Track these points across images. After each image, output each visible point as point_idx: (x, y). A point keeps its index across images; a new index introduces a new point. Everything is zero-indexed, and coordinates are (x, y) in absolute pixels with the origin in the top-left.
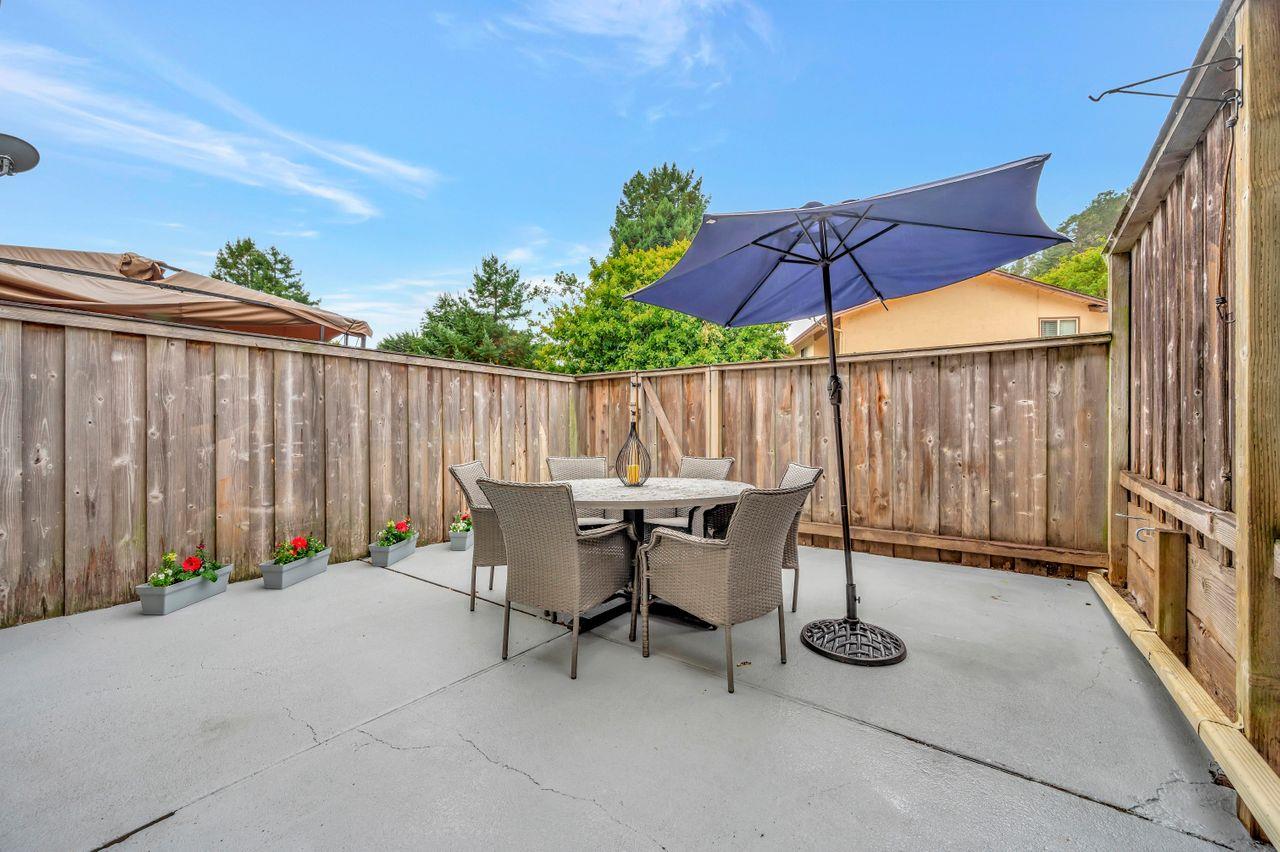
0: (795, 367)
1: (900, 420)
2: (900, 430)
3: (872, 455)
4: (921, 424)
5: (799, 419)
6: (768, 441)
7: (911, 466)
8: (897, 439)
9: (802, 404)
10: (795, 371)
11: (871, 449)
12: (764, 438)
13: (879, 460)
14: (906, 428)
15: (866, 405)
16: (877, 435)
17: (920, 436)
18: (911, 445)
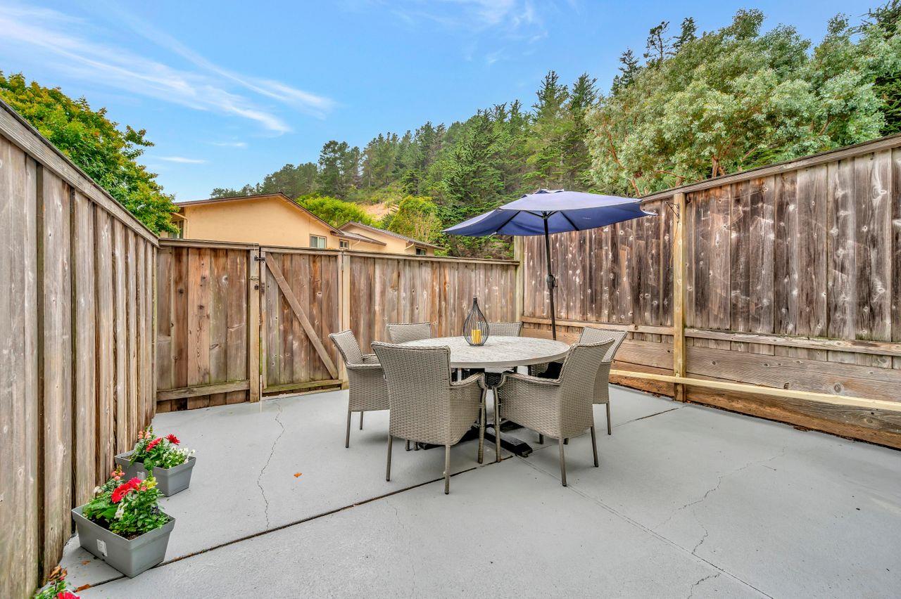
0: (401, 260)
1: (452, 296)
2: (452, 301)
3: (440, 316)
4: (461, 298)
5: (403, 294)
6: (383, 310)
7: (456, 321)
8: (451, 307)
9: (405, 284)
10: (401, 263)
11: (440, 312)
12: (381, 308)
13: (444, 319)
14: (454, 300)
15: (438, 287)
16: (443, 303)
17: (460, 304)
18: (456, 309)
